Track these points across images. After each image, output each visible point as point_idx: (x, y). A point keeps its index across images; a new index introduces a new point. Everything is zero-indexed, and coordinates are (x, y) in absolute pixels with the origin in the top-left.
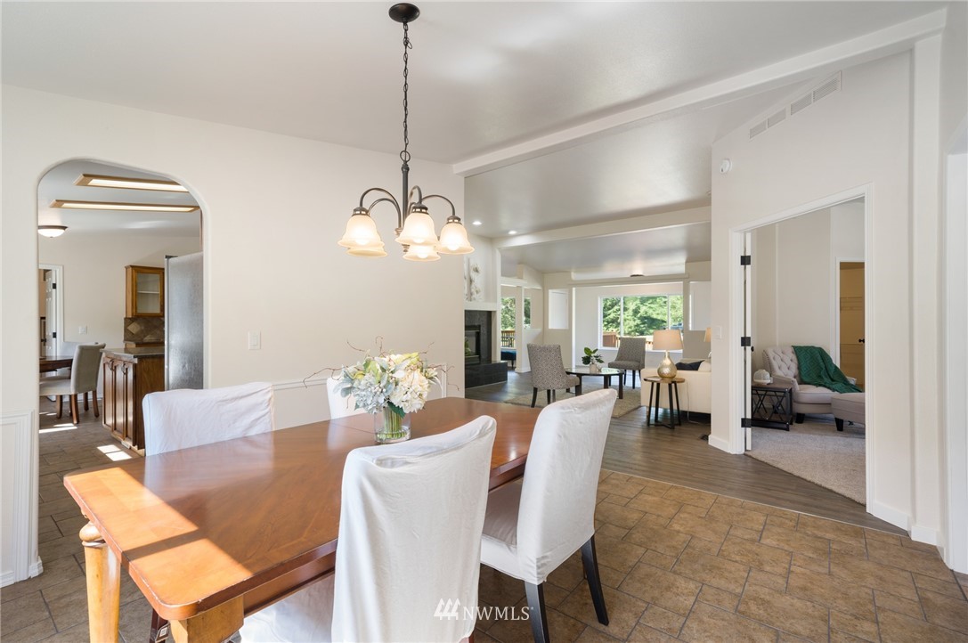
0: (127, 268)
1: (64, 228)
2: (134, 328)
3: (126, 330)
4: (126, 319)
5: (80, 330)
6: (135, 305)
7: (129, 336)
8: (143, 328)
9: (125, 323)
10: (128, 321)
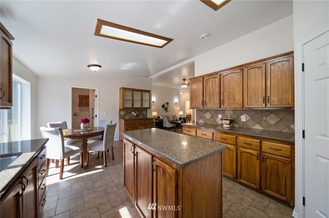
0: (120, 89)
1: (100, 66)
2: (122, 113)
3: (120, 114)
4: (120, 109)
5: (105, 114)
6: (123, 104)
7: (121, 117)
8: (125, 113)
9: (119, 111)
10: (121, 110)
